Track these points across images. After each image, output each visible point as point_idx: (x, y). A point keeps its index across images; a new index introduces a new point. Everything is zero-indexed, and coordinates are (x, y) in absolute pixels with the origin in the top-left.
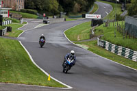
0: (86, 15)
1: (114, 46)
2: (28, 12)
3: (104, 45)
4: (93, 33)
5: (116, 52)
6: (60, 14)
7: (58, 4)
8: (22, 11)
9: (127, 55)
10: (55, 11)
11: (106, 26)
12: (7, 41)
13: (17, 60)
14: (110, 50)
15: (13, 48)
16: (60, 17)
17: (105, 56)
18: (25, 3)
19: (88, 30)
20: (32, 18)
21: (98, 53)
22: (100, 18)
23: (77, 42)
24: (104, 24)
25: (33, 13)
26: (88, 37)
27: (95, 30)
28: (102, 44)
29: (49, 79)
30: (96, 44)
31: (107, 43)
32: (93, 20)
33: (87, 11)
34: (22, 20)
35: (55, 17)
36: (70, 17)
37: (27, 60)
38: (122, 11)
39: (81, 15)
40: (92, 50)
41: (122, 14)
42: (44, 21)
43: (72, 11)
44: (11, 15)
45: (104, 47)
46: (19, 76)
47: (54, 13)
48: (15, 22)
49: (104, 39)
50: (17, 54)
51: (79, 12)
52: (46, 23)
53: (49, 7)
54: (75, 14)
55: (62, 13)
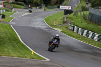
0: (61, 6)
1: (80, 29)
2: (17, 4)
4: (65, 20)
5: (82, 34)
8: (13, 3)
9: (90, 36)
10: (37, 3)
11: (75, 15)
12: (2, 25)
13: (9, 39)
14: (78, 32)
15: (6, 31)
16: (41, 8)
17: (74, 37)
19: (62, 17)
20: (20, 8)
21: (69, 35)
22: (70, 9)
23: (53, 26)
24: (74, 13)
25: (21, 5)
26: (62, 23)
27: (67, 18)
28: (72, 28)
29: (32, 54)
30: (67, 28)
31: (76, 27)
32: (65, 10)
33: (61, 4)
34: (13, 10)
35: (38, 8)
36: (49, 8)
37: (16, 40)
38: (87, 4)
39: (56, 6)
40: (65, 33)
41: (87, 6)
42: (29, 11)
43: (50, 3)
44: (5, 6)
45: (73, 30)
46: (11, 51)
48: (8, 11)
49: (74, 24)
50: (9, 35)
51: (55, 4)
52: (31, 12)
54: (52, 6)
55: (42, 5)
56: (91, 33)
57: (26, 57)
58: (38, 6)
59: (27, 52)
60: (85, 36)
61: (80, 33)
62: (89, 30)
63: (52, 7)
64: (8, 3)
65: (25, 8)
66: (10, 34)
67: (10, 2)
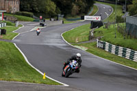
0: (85, 17)
1: (114, 47)
2: (23, 15)
3: (104, 46)
4: (92, 34)
5: (117, 53)
6: (58, 16)
7: (55, 6)
8: (17, 13)
9: (128, 55)
10: (52, 13)
11: (106, 27)
12: (1, 43)
13: (11, 60)
14: (110, 51)
15: (7, 50)
16: (57, 20)
18: (20, 6)
19: (87, 32)
20: (27, 21)
21: (97, 54)
22: (99, 20)
23: (75, 43)
24: (104, 26)
25: (29, 16)
26: (87, 39)
27: (95, 32)
28: (101, 46)
29: (44, 78)
30: (95, 45)
31: (107, 44)
32: (92, 22)
33: (86, 14)
34: (17, 23)
35: (52, 19)
36: (69, 20)
38: (124, 13)
39: (79, 17)
40: (91, 52)
41: (124, 16)
42: (41, 24)
43: (70, 13)
44: (5, 18)
45: (104, 48)
46: (13, 75)
47: (51, 16)
48: (10, 25)
49: (104, 40)
50: (11, 55)
51: (78, 14)
52: (43, 25)
53: (46, 9)
54: (73, 16)
55: (59, 15)
56: (129, 51)
57: (34, 82)
58: (52, 17)
59: (37, 76)
60: (120, 55)
61: (113, 52)
62: (125, 47)
63: (73, 18)
64: (10, 13)
65: (34, 21)
66: (13, 54)
67: (12, 12)
